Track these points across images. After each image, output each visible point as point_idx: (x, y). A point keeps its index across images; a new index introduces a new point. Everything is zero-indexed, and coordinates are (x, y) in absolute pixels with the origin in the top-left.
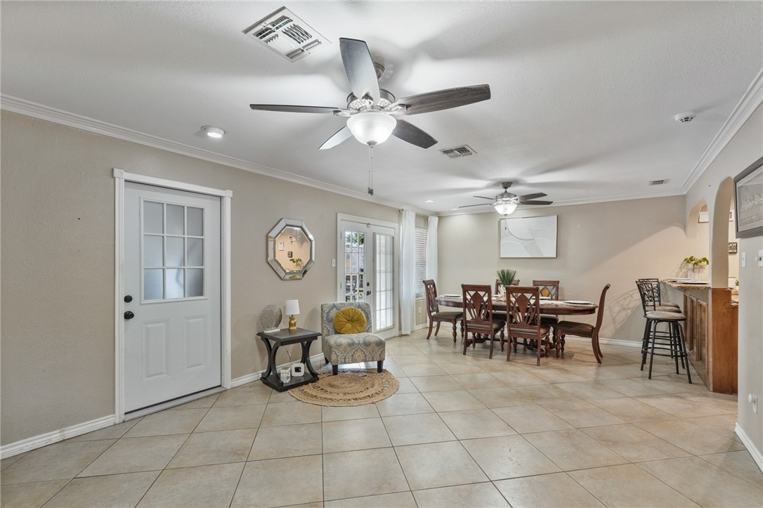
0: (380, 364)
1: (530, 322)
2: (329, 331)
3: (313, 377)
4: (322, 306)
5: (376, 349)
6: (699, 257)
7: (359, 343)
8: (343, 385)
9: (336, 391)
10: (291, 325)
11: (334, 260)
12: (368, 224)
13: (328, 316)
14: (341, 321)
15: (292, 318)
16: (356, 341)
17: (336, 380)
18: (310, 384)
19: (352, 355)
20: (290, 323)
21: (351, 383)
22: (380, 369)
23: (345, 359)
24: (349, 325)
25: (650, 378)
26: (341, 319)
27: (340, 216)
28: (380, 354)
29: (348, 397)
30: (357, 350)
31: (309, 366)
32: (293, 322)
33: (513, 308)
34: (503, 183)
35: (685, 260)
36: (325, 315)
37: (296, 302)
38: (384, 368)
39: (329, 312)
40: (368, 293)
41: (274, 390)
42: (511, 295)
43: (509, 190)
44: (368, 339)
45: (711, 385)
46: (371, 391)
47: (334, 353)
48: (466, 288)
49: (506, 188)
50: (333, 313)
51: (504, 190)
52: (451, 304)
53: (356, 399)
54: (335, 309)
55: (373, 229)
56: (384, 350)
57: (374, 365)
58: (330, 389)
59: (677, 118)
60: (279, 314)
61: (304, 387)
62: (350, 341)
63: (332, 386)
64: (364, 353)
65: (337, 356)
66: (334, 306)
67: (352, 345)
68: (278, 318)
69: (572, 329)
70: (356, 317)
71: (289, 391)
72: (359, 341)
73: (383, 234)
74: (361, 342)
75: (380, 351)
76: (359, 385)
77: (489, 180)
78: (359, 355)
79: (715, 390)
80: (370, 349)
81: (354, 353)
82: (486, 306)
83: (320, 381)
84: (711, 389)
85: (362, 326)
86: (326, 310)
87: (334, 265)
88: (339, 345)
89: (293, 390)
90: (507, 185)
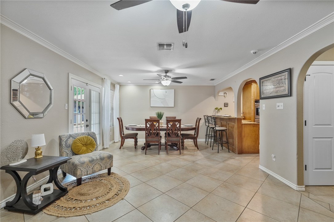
0: (109, 170)
1: (176, 135)
2: (67, 154)
3: (62, 191)
4: (60, 136)
5: (108, 161)
6: (219, 108)
7: (97, 159)
8: (90, 192)
9: (88, 197)
10: (36, 154)
11: (67, 105)
12: (87, 84)
13: (66, 143)
14: (78, 146)
15: (38, 149)
16: (95, 158)
17: (83, 188)
18: (62, 198)
19: (93, 168)
20: (36, 153)
21: (96, 188)
22: (109, 173)
23: (87, 172)
24: (84, 148)
25: (218, 153)
26: (78, 145)
27: (71, 76)
28: (110, 164)
29: (101, 200)
30: (95, 164)
31: (57, 184)
32: (39, 152)
33: (169, 129)
34: (165, 71)
35: (215, 109)
36: (63, 143)
37: (43, 136)
38: (112, 171)
39: (67, 141)
40: (87, 126)
41: (25, 215)
42: (169, 124)
43: (168, 74)
44: (102, 156)
45: (237, 152)
46: (114, 190)
47: (79, 170)
48: (147, 121)
49: (166, 73)
50: (70, 141)
51: (165, 74)
52: (135, 129)
53: (108, 200)
54: (71, 138)
55: (90, 87)
56: (112, 161)
57: (106, 171)
58: (82, 198)
59: (252, 52)
60: (26, 147)
61: (58, 202)
62: (90, 159)
63: (82, 195)
64: (100, 165)
65: (82, 171)
66: (70, 136)
67: (92, 161)
68: (25, 151)
69: (189, 136)
70: (89, 142)
71: (44, 211)
72: (96, 158)
73: (95, 91)
74: (98, 158)
75: (110, 162)
76: (103, 188)
77: (161, 68)
78: (97, 167)
79: (238, 154)
80: (104, 162)
81: (94, 166)
82: (157, 129)
83: (69, 193)
84: (237, 153)
85: (93, 147)
86: (64, 139)
87: (67, 108)
88: (83, 163)
89: (47, 208)
90: (167, 72)
